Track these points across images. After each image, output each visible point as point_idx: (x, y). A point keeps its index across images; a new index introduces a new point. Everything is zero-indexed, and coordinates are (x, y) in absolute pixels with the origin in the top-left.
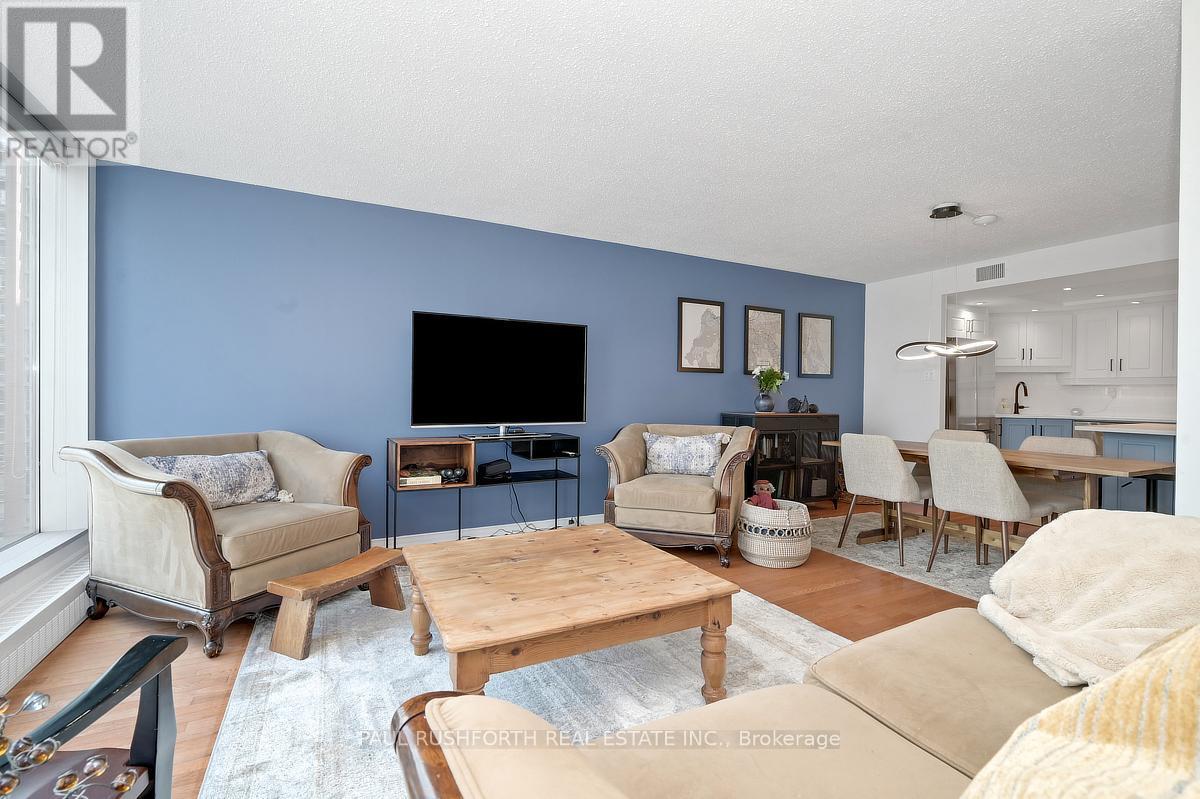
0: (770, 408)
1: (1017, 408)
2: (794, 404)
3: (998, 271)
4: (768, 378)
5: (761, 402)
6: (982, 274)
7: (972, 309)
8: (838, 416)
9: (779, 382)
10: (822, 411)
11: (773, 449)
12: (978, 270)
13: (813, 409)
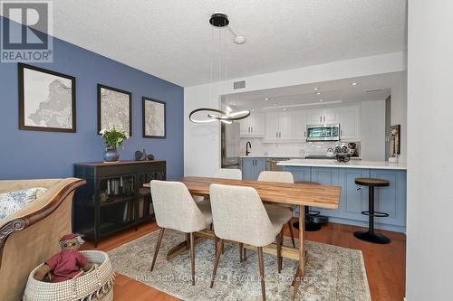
0: (116, 159)
1: (247, 153)
2: (139, 155)
3: (242, 84)
4: (113, 136)
5: (107, 155)
6: (237, 85)
7: (231, 107)
8: (165, 162)
9: (120, 140)
10: (157, 158)
11: (120, 188)
12: (235, 83)
13: (151, 157)
